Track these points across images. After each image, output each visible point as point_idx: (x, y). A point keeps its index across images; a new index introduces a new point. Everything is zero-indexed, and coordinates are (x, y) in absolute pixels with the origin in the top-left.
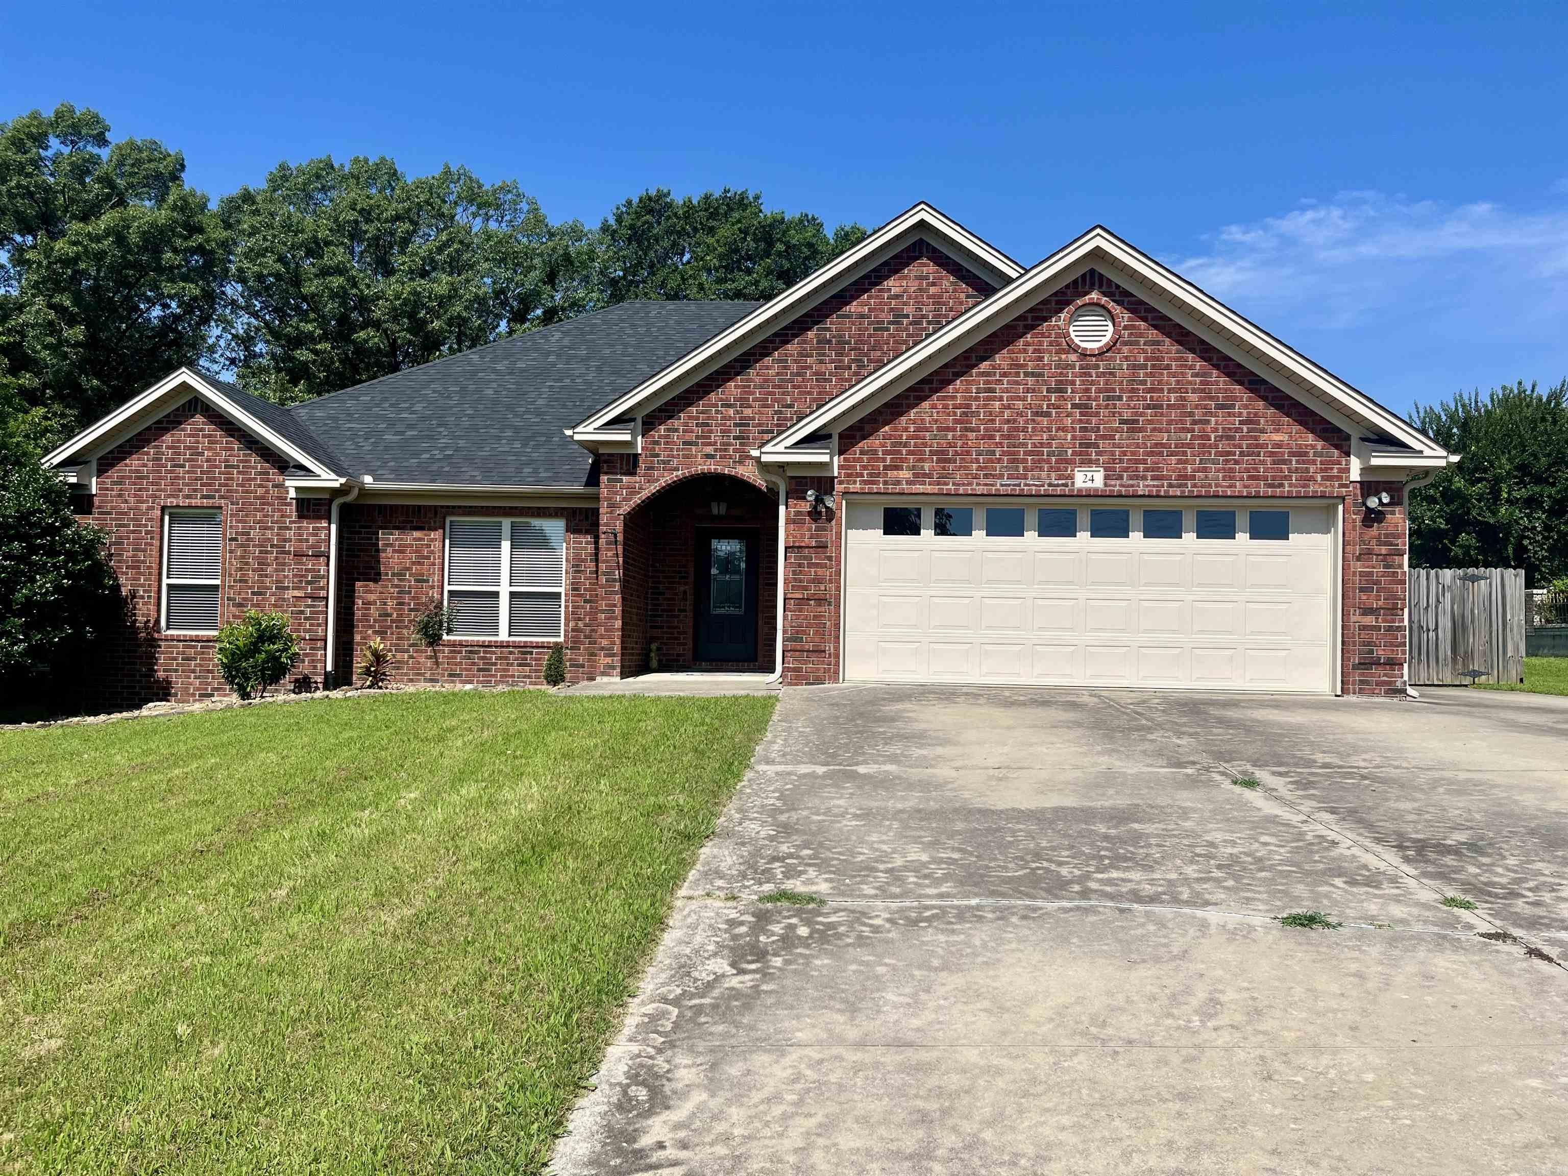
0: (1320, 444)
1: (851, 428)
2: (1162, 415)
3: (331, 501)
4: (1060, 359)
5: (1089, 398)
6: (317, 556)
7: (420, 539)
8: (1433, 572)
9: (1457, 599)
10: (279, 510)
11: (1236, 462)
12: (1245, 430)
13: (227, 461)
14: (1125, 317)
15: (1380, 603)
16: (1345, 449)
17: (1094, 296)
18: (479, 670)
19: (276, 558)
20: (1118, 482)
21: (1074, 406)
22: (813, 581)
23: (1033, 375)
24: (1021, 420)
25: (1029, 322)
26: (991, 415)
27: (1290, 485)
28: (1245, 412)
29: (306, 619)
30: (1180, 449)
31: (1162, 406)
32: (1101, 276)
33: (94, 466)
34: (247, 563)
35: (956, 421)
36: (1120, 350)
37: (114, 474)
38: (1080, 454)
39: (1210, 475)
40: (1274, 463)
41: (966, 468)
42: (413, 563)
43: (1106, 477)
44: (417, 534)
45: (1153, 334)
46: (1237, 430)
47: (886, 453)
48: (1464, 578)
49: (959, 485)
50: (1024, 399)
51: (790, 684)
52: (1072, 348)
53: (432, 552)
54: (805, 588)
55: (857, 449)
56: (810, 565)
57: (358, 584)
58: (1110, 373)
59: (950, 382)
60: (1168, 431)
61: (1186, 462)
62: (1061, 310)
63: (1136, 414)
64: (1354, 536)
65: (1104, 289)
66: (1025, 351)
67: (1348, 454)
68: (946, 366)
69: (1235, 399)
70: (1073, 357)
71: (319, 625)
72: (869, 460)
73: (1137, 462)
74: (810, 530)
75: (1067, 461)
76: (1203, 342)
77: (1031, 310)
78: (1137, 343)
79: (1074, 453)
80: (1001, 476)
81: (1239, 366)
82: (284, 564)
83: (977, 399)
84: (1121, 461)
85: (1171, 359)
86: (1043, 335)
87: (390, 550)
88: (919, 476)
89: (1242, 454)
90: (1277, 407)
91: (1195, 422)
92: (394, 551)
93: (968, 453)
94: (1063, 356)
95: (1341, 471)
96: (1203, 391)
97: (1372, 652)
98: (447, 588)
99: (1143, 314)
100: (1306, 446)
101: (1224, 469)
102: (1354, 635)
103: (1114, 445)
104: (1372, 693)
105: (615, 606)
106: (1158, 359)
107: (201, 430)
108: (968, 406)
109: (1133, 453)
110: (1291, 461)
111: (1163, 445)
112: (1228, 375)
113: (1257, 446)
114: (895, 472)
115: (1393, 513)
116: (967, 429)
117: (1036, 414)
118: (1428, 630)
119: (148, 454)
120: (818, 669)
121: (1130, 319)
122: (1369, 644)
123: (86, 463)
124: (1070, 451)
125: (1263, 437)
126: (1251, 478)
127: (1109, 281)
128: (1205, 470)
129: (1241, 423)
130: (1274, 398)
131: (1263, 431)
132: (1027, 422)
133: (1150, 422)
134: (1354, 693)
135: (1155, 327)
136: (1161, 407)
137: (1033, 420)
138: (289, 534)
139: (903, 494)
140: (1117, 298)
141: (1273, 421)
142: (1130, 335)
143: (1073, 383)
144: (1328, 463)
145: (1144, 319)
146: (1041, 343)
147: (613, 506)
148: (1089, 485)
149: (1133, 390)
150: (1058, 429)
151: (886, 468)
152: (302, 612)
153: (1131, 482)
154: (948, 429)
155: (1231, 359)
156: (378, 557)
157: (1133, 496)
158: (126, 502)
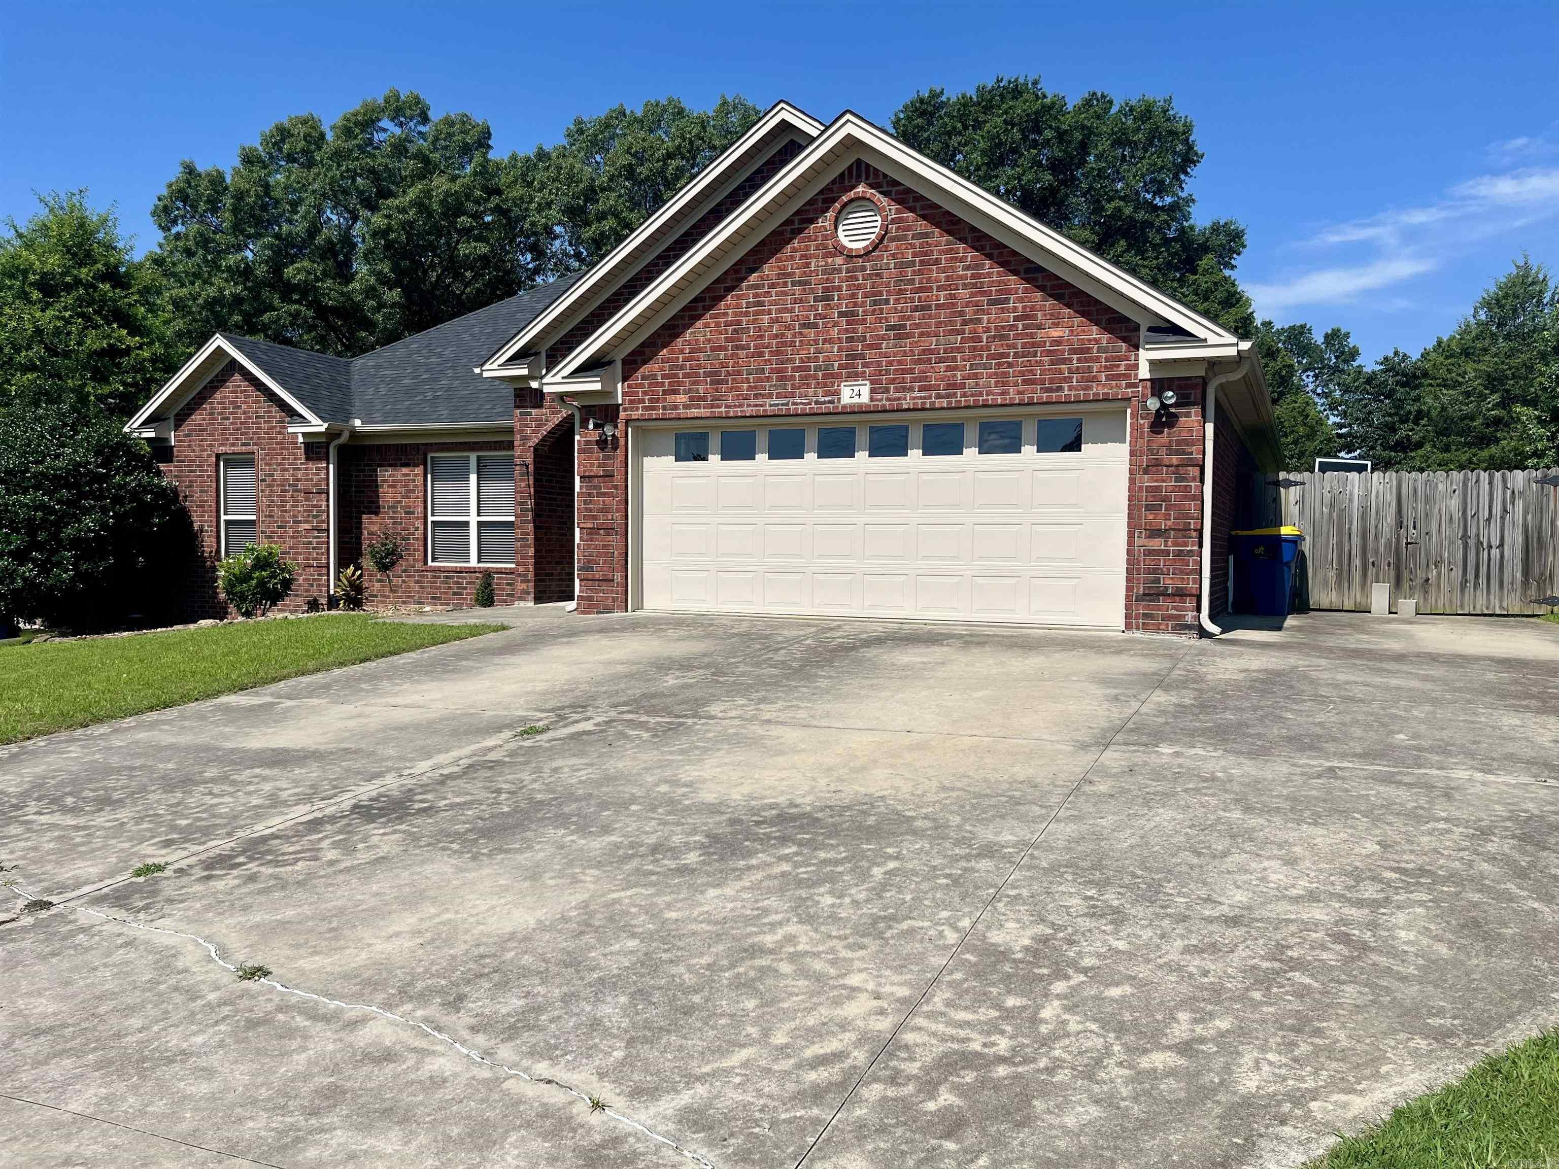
0: (1105, 337)
1: (632, 353)
2: (930, 317)
3: (328, 444)
4: (827, 262)
5: (855, 305)
6: (319, 493)
7: (408, 475)
8: (1498, 475)
9: (1532, 507)
10: (294, 454)
11: (1010, 365)
12: (1020, 327)
13: (257, 412)
14: (892, 209)
15: (1169, 523)
16: (1134, 341)
17: (860, 189)
18: (455, 594)
19: (292, 496)
20: (885, 395)
21: (841, 315)
22: (601, 510)
23: (800, 283)
24: (789, 334)
25: (797, 226)
26: (760, 331)
27: (1070, 388)
28: (1020, 305)
29: (314, 548)
30: (948, 356)
31: (930, 306)
32: (868, 165)
33: (172, 422)
34: (273, 501)
35: (727, 340)
36: (887, 247)
37: (185, 428)
38: (846, 366)
39: (981, 382)
40: (1052, 363)
41: (738, 389)
42: (403, 497)
43: (873, 391)
44: (405, 470)
45: (922, 226)
46: (1013, 328)
47: (664, 377)
48: (1544, 481)
49: (730, 407)
50: (791, 311)
51: (583, 613)
52: (839, 250)
53: (416, 486)
54: (595, 518)
55: (639, 374)
56: (599, 495)
57: (364, 516)
58: (877, 275)
59: (721, 298)
60: (937, 335)
61: (955, 369)
62: (826, 210)
63: (903, 318)
64: (1142, 443)
65: (871, 180)
66: (792, 258)
67: (1137, 348)
68: (717, 281)
69: (1009, 292)
70: (839, 260)
71: (322, 554)
72: (650, 385)
73: (904, 371)
74: (598, 459)
75: (833, 376)
76: (974, 229)
77: (797, 213)
78: (904, 238)
79: (841, 367)
80: (770, 396)
81: (1015, 253)
82: (298, 501)
83: (747, 314)
84: (888, 372)
85: (940, 252)
86: (809, 239)
87: (385, 485)
88: (696, 400)
89: (1016, 355)
90: (1057, 297)
91: (965, 323)
92: (389, 486)
93: (739, 373)
94: (830, 260)
95: (1128, 367)
96: (974, 285)
97: (1158, 581)
98: (430, 519)
99: (911, 204)
100: (1089, 340)
101: (996, 374)
102: (1139, 561)
103: (881, 355)
104: (1157, 629)
105: (528, 534)
106: (926, 254)
107: (239, 386)
108: (739, 323)
109: (900, 362)
110: (1071, 360)
111: (931, 352)
112: (1001, 265)
113: (1034, 345)
114: (673, 397)
115: (1188, 415)
116: (737, 347)
117: (803, 326)
118: (1490, 547)
119: (205, 409)
120: (607, 598)
121: (898, 212)
122: (1155, 571)
123: (166, 419)
124: (836, 364)
125: (1041, 334)
126: (1025, 382)
127: (876, 171)
128: (976, 376)
129: (1016, 319)
130: (1053, 287)
131: (1040, 327)
132: (794, 336)
133: (918, 326)
134: (1138, 628)
135: (924, 217)
136: (929, 308)
137: (801, 333)
138: (300, 475)
139: (680, 419)
140: (884, 189)
141: (1051, 315)
142: (898, 229)
143: (839, 289)
144: (1114, 359)
145: (911, 210)
146: (807, 248)
147: (525, 438)
148: (856, 400)
149: (901, 292)
150: (825, 341)
151: (665, 393)
152: (310, 543)
153: (897, 395)
154: (721, 348)
155: (1006, 247)
156: (377, 491)
157: (898, 411)
158: (194, 451)
